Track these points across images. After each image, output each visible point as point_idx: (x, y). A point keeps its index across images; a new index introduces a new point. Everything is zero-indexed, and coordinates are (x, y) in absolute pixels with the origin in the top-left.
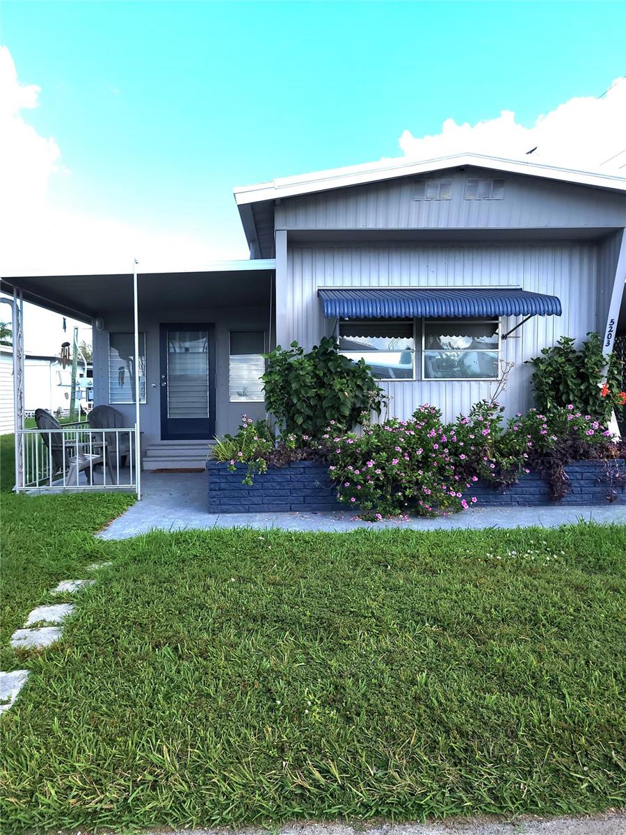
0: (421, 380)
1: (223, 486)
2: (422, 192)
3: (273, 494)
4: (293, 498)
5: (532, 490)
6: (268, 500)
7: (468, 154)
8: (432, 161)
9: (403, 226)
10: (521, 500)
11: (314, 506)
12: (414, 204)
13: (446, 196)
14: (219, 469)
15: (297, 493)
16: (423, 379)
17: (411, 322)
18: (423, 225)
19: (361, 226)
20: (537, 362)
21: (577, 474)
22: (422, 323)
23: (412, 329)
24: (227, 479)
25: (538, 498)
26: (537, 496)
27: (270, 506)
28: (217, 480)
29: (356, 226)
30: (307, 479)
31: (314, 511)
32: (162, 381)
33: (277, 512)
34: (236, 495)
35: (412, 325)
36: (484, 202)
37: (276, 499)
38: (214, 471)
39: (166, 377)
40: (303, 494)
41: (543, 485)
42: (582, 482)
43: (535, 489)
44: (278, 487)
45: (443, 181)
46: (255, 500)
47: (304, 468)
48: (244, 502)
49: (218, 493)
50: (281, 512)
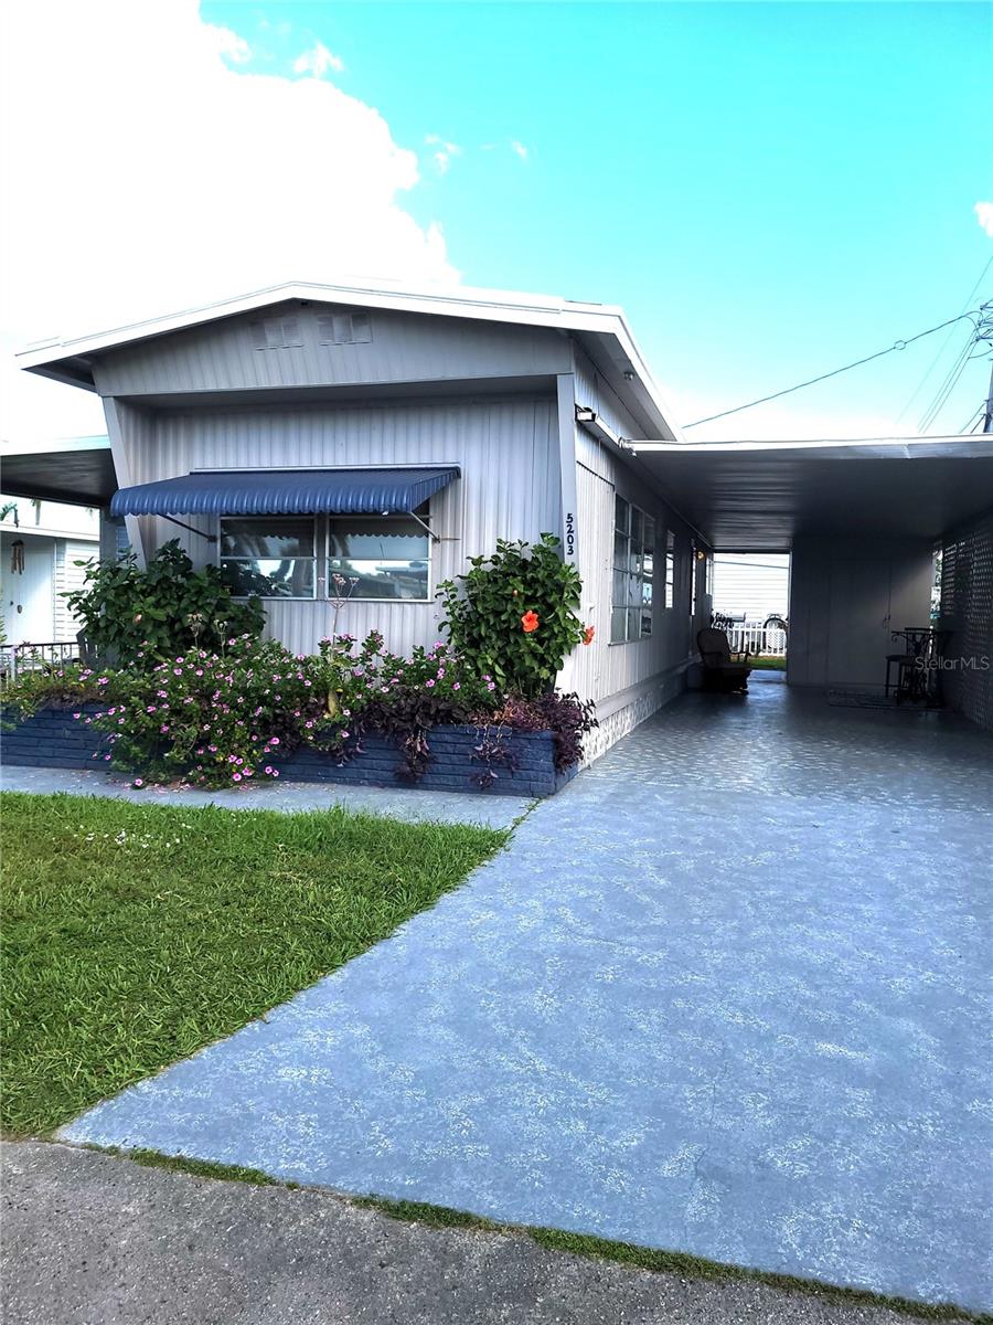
2: (263, 337)
5: (385, 764)
7: (295, 284)
8: (248, 296)
9: (251, 385)
10: (373, 777)
12: (257, 355)
13: (296, 342)
16: (327, 598)
17: (311, 517)
18: (276, 382)
19: (199, 387)
21: (448, 745)
22: (324, 518)
23: (313, 527)
35: (312, 521)
42: (455, 757)
43: (389, 763)
45: (285, 321)
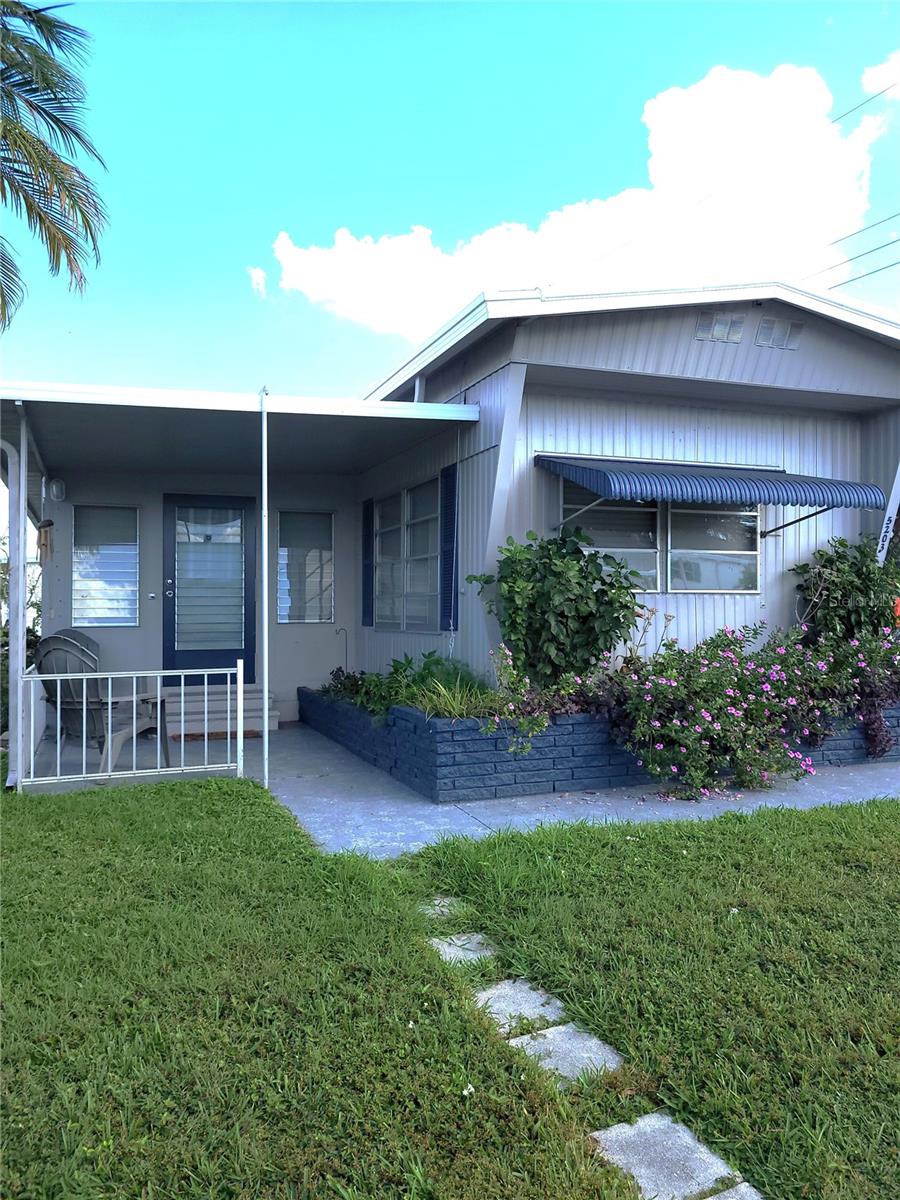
0: (667, 593)
1: (459, 757)
2: (708, 327)
3: (531, 767)
4: (557, 771)
6: (522, 776)
7: (777, 285)
10: (834, 757)
11: (586, 781)
12: (696, 344)
13: (735, 338)
14: (453, 732)
15: (562, 764)
16: (669, 591)
17: (655, 510)
20: (802, 569)
22: (667, 510)
24: (464, 746)
25: (851, 754)
26: (851, 751)
27: (526, 787)
28: (450, 749)
29: (619, 367)
30: (578, 741)
31: (588, 789)
32: (166, 587)
33: (535, 794)
34: (478, 771)
35: (655, 514)
36: (777, 350)
37: (533, 775)
38: (445, 735)
39: (174, 582)
40: (571, 765)
41: (857, 736)
43: (849, 741)
44: (537, 757)
45: (735, 316)
46: (506, 777)
47: (572, 724)
48: (489, 783)
49: (452, 769)
50: (541, 793)
